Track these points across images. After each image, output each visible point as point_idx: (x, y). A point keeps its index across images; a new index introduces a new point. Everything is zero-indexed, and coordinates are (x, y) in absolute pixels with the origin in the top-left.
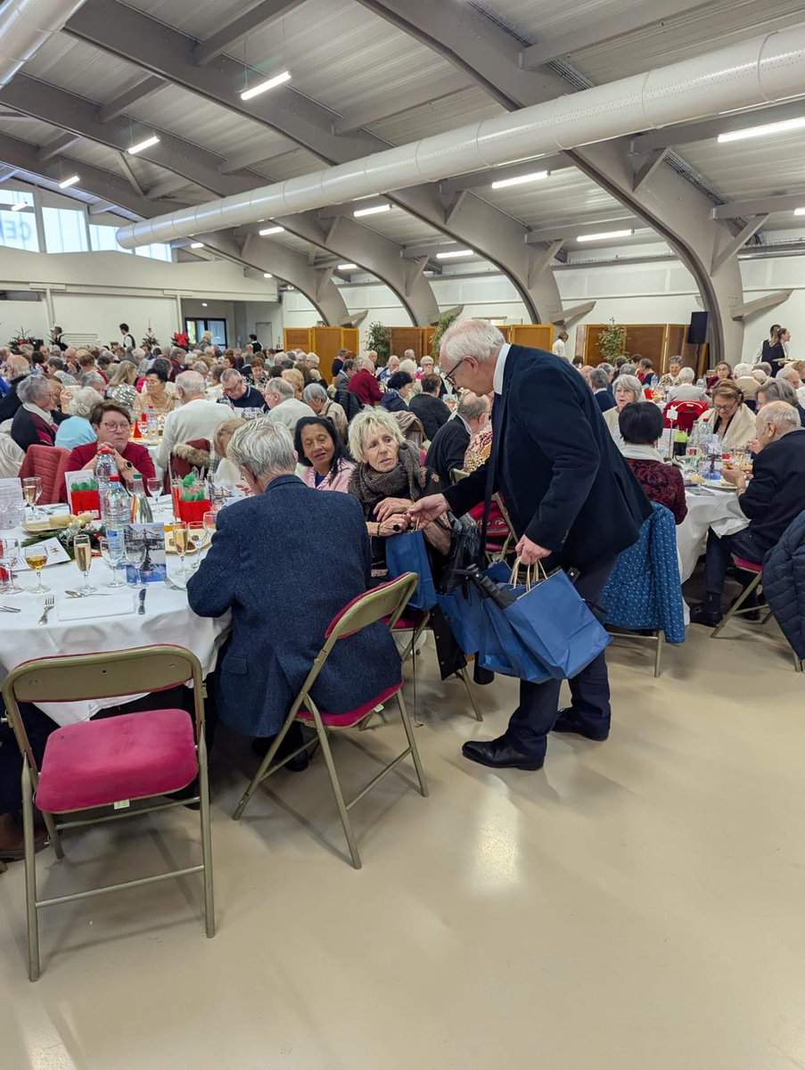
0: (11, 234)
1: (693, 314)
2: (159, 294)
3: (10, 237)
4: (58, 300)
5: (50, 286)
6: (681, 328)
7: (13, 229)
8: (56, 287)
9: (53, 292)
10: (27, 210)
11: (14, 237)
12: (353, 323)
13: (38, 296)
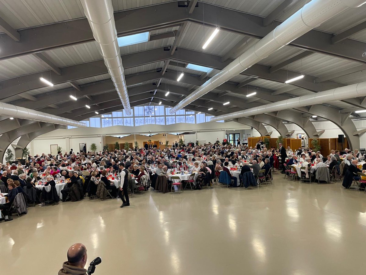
0: (190, 120)
1: (339, 135)
2: (221, 130)
3: (189, 121)
4: (198, 133)
5: (197, 131)
6: (335, 139)
7: (190, 119)
8: (198, 131)
9: (197, 132)
10: (193, 115)
11: (190, 121)
12: (269, 134)
13: (194, 133)
